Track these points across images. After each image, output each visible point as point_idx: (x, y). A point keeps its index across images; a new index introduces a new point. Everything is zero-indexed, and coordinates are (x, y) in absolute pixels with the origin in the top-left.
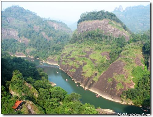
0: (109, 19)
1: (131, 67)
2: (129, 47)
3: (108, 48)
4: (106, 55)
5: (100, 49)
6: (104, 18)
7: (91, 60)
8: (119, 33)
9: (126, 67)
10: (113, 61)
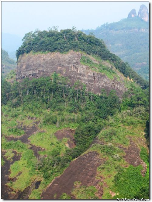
0: (83, 50)
1: (113, 168)
2: (117, 121)
3: (73, 120)
4: (68, 136)
5: (55, 123)
6: (70, 48)
7: (31, 148)
8: (105, 83)
9: (103, 168)
10: (79, 152)
